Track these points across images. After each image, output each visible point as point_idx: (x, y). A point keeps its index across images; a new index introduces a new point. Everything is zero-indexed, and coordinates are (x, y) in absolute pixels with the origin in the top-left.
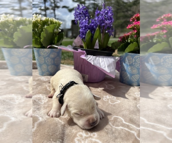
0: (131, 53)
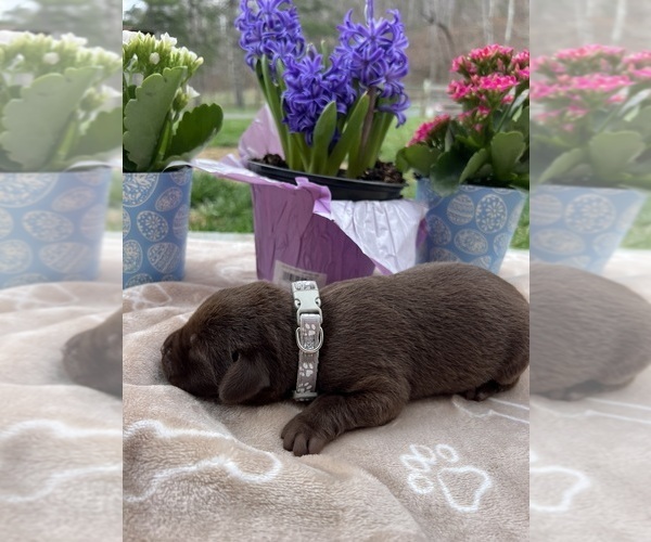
0: (471, 187)
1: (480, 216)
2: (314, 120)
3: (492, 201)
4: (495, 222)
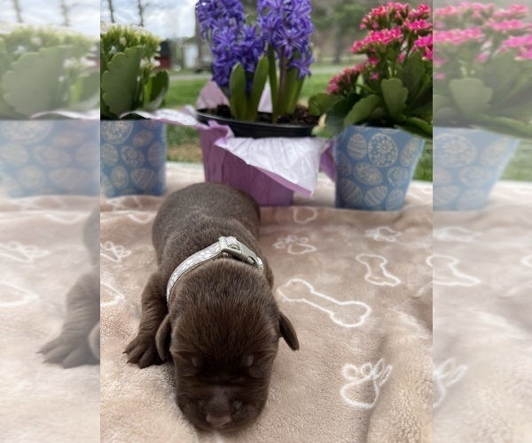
0: (362, 127)
1: (372, 153)
3: (381, 139)
4: (387, 157)
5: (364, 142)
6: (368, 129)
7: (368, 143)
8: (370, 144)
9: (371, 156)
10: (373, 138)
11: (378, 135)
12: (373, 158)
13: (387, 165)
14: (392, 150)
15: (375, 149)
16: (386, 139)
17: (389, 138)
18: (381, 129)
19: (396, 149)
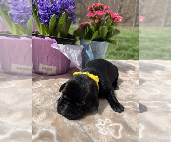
0: (94, 42)
1: (97, 50)
2: (49, 20)
3: (100, 45)
4: (101, 51)
5: (95, 46)
6: (96, 42)
7: (96, 47)
8: (97, 47)
9: (96, 51)
10: (98, 45)
11: (99, 44)
12: (97, 52)
13: (101, 54)
14: (103, 49)
15: (98, 49)
16: (101, 45)
17: (102, 45)
18: (100, 42)
19: (104, 49)
